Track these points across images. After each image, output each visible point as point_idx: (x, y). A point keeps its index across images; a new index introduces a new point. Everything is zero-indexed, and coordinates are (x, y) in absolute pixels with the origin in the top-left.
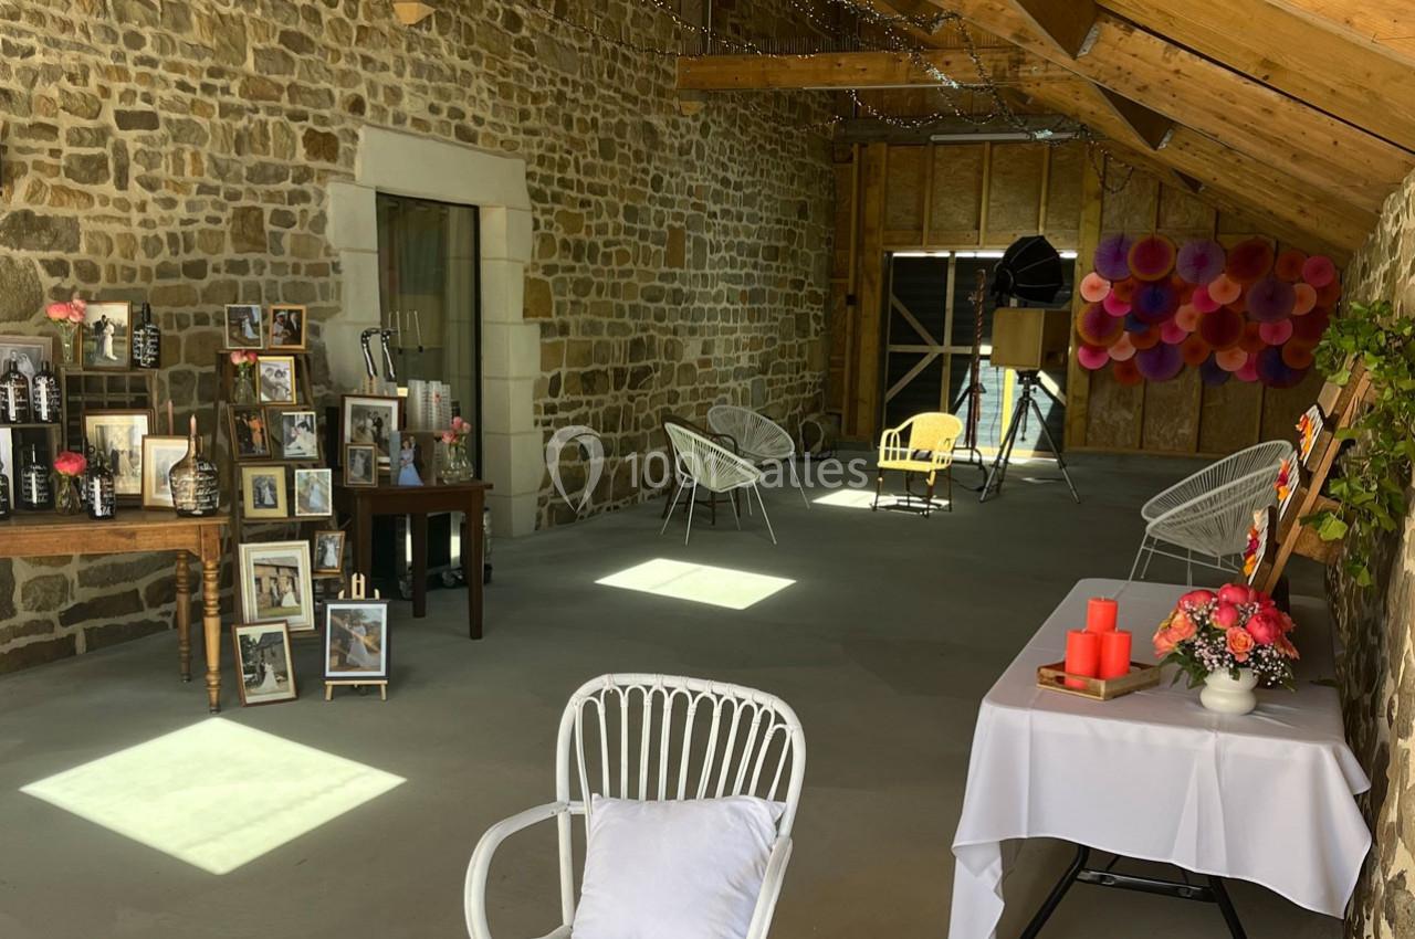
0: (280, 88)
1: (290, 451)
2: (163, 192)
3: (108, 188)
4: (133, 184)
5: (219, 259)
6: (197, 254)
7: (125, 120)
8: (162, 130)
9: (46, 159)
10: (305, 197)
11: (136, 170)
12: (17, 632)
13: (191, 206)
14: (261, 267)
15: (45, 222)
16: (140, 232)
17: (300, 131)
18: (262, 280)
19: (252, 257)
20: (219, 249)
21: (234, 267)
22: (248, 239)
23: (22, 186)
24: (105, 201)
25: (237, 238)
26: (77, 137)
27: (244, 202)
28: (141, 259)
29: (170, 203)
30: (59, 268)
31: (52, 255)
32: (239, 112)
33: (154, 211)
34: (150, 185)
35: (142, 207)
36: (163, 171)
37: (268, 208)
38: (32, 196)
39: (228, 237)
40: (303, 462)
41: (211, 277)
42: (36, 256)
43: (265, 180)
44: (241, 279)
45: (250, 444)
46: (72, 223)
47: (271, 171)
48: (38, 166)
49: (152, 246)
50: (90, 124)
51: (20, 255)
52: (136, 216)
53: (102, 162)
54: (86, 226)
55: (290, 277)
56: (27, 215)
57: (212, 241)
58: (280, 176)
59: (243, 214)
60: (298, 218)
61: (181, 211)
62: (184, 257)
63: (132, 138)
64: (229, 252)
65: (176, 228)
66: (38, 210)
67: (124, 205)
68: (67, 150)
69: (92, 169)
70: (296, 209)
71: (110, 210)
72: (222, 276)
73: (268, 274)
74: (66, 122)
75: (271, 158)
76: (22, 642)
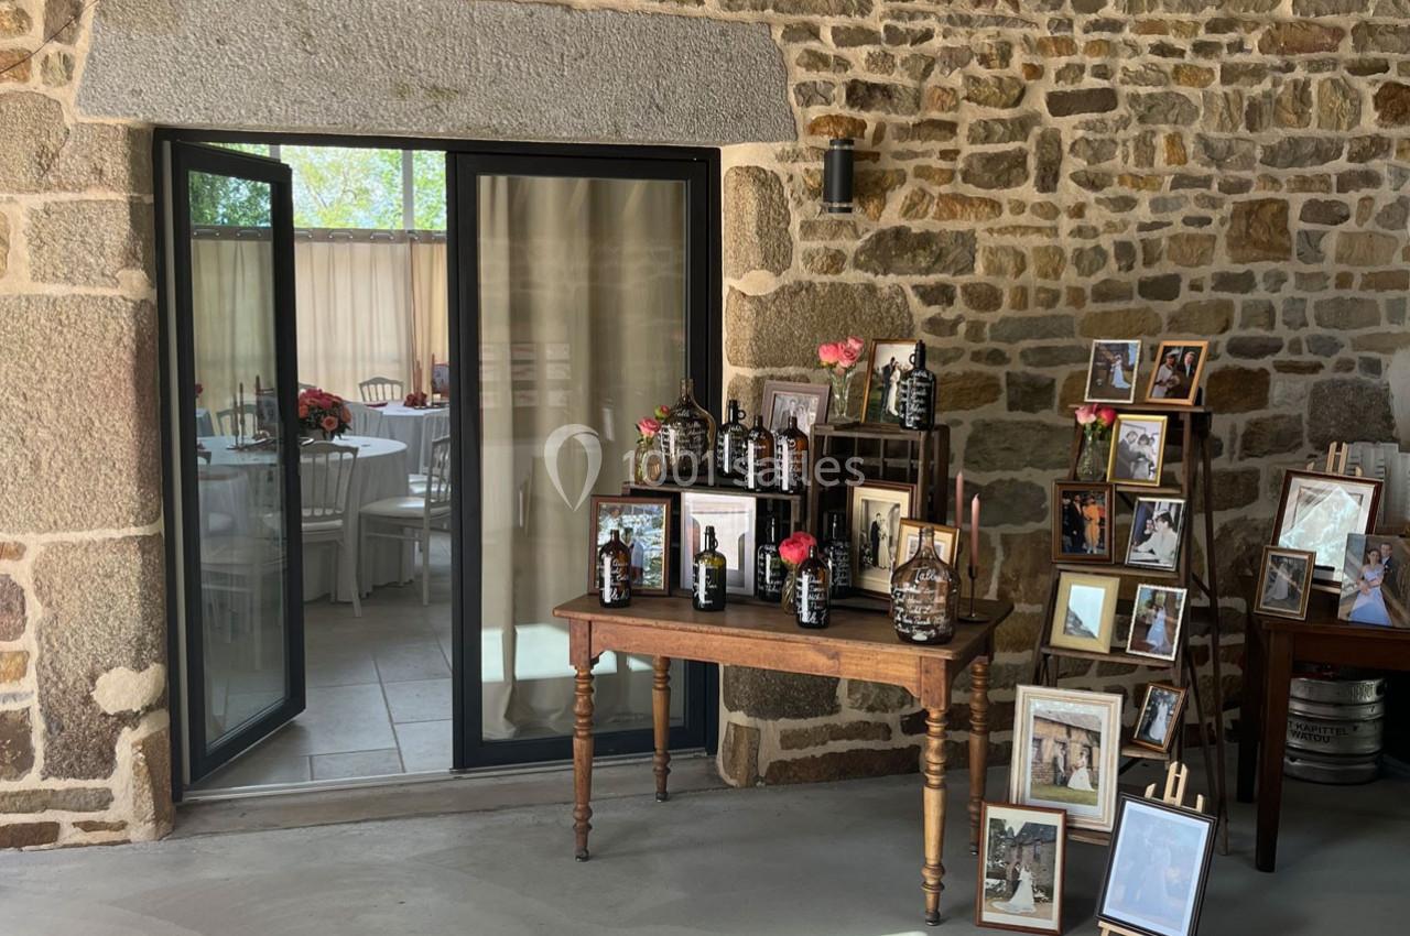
0: (1338, 33)
1: (1139, 554)
2: (1114, 190)
3: (1028, 191)
4: (1065, 181)
5: (1205, 272)
6: (1165, 267)
7: (1059, 104)
8: (1122, 110)
9: (936, 163)
10: (1371, 179)
11: (1072, 164)
12: (836, 733)
13: (1156, 205)
14: (1278, 280)
15: (926, 239)
16: (1069, 244)
17: (1367, 87)
18: (1277, 299)
19: (1260, 268)
20: (1203, 258)
21: (1225, 281)
22: (1256, 244)
23: (898, 198)
24: (1019, 207)
25: (1234, 244)
26: (985, 132)
27: (1255, 194)
28: (1070, 276)
29: (1127, 204)
30: (941, 295)
31: (932, 279)
32: (1257, 73)
33: (1096, 216)
34: (1092, 182)
35: (1078, 211)
36: (1119, 162)
37: (1297, 201)
38: (910, 209)
39: (1222, 243)
40: (1155, 575)
41: (1186, 296)
42: (907, 282)
43: (1297, 161)
44: (1237, 299)
45: (1080, 540)
46: (967, 240)
47: (1310, 148)
48: (922, 172)
49: (1088, 260)
50: (1006, 114)
51: (885, 282)
52: (1066, 223)
53: (1019, 160)
54: (985, 241)
55: (1332, 293)
56: (899, 233)
57: (1194, 248)
58: (1324, 152)
59: (1252, 211)
60: (1354, 210)
61: (1143, 212)
62: (1141, 272)
63: (1070, 127)
64: (1222, 261)
65: (1132, 235)
66: (916, 226)
67: (1051, 211)
68: (968, 149)
69: (1004, 170)
70: (1352, 198)
71: (1024, 219)
72: (1207, 295)
73: (1289, 289)
74: (970, 114)
75: (1313, 130)
76: (842, 746)
